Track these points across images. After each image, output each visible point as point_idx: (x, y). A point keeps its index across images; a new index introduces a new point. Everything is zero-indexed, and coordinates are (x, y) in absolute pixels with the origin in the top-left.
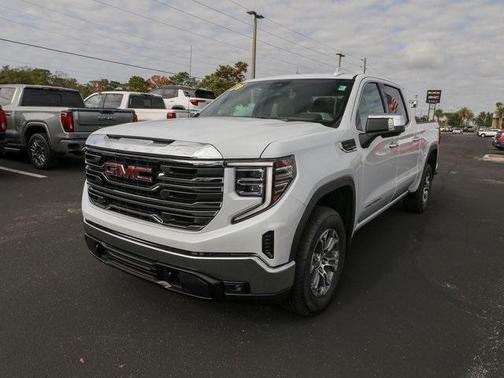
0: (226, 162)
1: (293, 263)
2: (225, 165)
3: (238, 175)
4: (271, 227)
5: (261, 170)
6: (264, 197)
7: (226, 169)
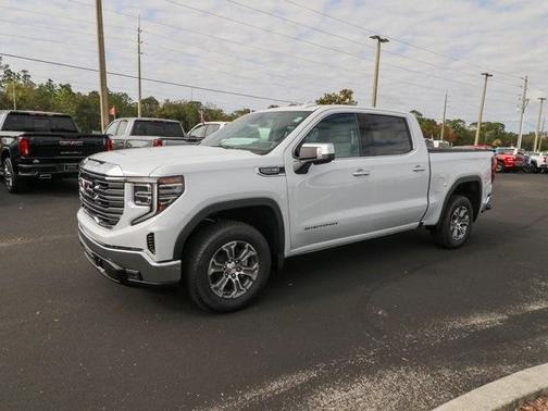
0: (126, 180)
1: (179, 261)
2: (126, 181)
3: (136, 189)
4: (153, 230)
5: (148, 186)
6: (151, 206)
7: (126, 184)
